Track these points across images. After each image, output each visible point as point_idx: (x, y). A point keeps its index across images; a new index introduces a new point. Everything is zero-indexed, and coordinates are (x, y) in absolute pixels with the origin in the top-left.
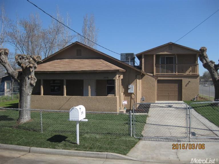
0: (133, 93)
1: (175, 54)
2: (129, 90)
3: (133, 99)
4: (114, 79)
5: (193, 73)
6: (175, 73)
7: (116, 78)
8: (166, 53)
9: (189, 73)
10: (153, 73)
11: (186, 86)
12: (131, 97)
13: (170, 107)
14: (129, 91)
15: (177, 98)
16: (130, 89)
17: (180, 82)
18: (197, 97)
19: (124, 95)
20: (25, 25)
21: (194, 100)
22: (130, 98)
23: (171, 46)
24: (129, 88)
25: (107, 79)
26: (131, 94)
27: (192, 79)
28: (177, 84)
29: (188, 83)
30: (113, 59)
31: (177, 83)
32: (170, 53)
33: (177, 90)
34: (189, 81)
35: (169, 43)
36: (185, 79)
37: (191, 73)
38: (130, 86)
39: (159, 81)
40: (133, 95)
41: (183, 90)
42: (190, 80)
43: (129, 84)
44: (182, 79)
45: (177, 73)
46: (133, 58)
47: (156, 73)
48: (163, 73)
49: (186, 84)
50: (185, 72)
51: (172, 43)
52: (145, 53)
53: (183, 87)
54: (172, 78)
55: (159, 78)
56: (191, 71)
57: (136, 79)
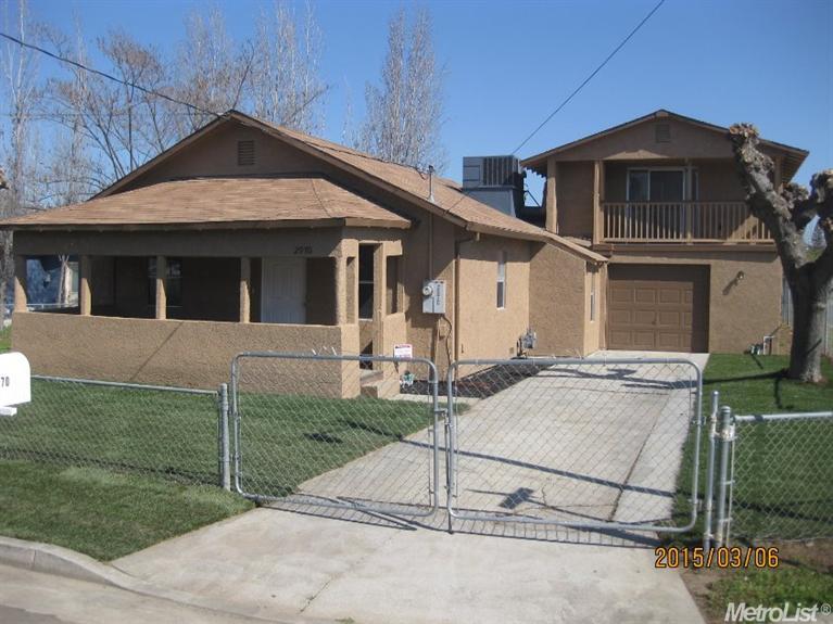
0: (442, 315)
1: (683, 160)
2: (424, 304)
3: (441, 338)
4: (331, 256)
5: (763, 240)
6: (685, 237)
7: (340, 251)
8: (642, 155)
9: (746, 240)
10: (590, 237)
11: (727, 291)
12: (435, 333)
13: (620, 375)
14: (427, 308)
15: (689, 342)
16: (428, 296)
17: (701, 277)
18: (770, 341)
19: (410, 322)
20: (119, 53)
21: (756, 353)
22: (430, 334)
23: (663, 125)
24: (425, 292)
25: (309, 256)
26: (436, 317)
27: (752, 263)
28: (691, 284)
29: (734, 282)
30: (362, 176)
31: (690, 281)
32: (661, 154)
33: (690, 305)
34: (740, 273)
35: (655, 114)
36: (723, 262)
37: (754, 240)
38: (431, 288)
39: (616, 272)
40: (441, 325)
41: (712, 309)
42: (742, 266)
43: (428, 278)
44: (712, 262)
45: (690, 239)
46: (510, 177)
47: (606, 236)
48: (617, 236)
49: (727, 283)
50: (731, 234)
51: (667, 115)
52: (558, 153)
53: (712, 297)
54: (668, 257)
55: (617, 259)
56: (754, 229)
57: (457, 255)
